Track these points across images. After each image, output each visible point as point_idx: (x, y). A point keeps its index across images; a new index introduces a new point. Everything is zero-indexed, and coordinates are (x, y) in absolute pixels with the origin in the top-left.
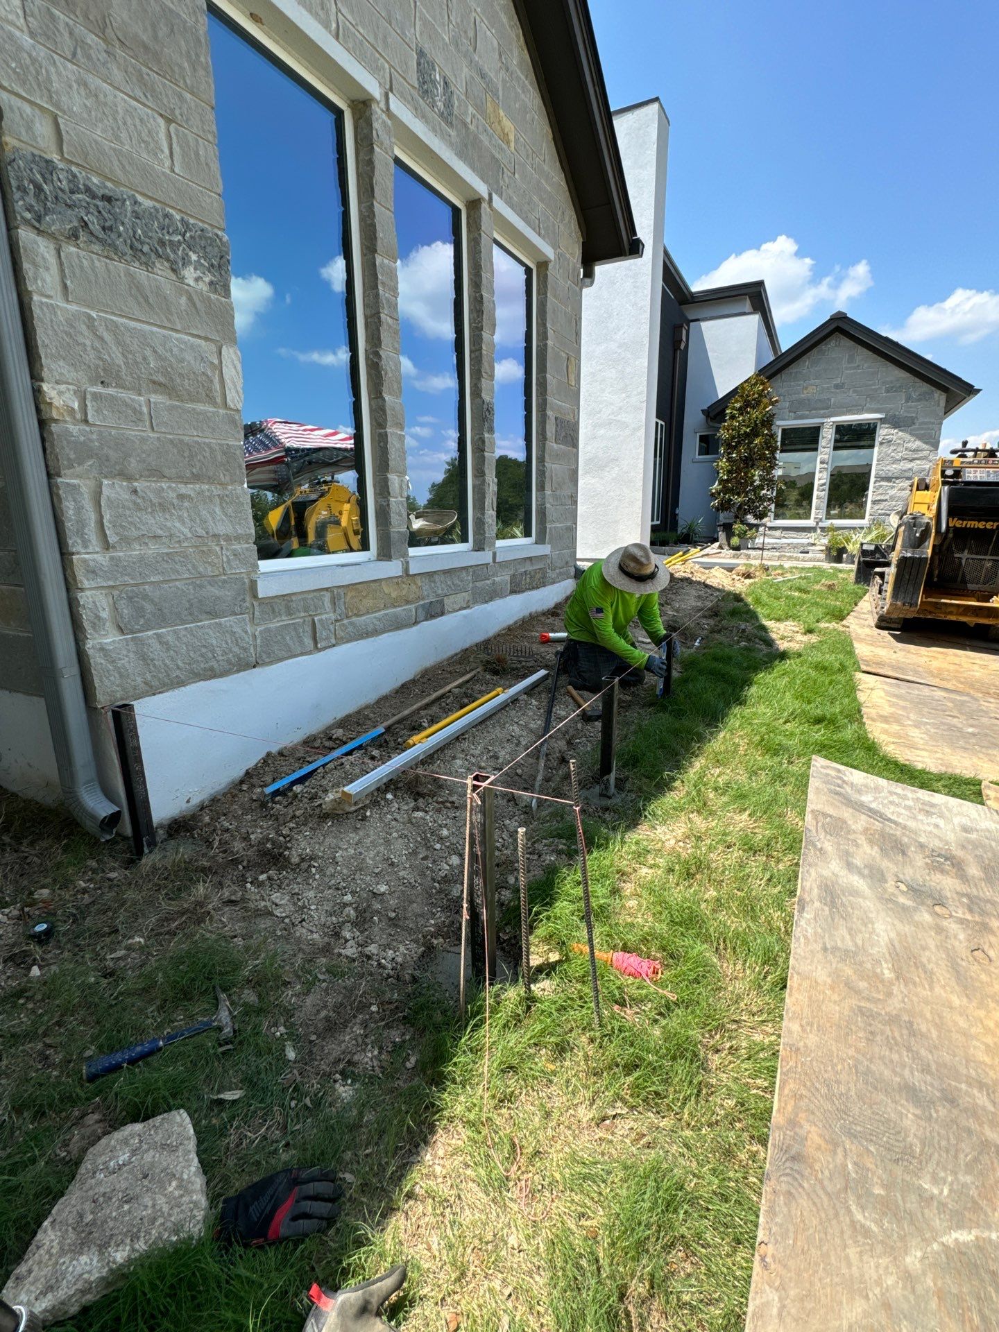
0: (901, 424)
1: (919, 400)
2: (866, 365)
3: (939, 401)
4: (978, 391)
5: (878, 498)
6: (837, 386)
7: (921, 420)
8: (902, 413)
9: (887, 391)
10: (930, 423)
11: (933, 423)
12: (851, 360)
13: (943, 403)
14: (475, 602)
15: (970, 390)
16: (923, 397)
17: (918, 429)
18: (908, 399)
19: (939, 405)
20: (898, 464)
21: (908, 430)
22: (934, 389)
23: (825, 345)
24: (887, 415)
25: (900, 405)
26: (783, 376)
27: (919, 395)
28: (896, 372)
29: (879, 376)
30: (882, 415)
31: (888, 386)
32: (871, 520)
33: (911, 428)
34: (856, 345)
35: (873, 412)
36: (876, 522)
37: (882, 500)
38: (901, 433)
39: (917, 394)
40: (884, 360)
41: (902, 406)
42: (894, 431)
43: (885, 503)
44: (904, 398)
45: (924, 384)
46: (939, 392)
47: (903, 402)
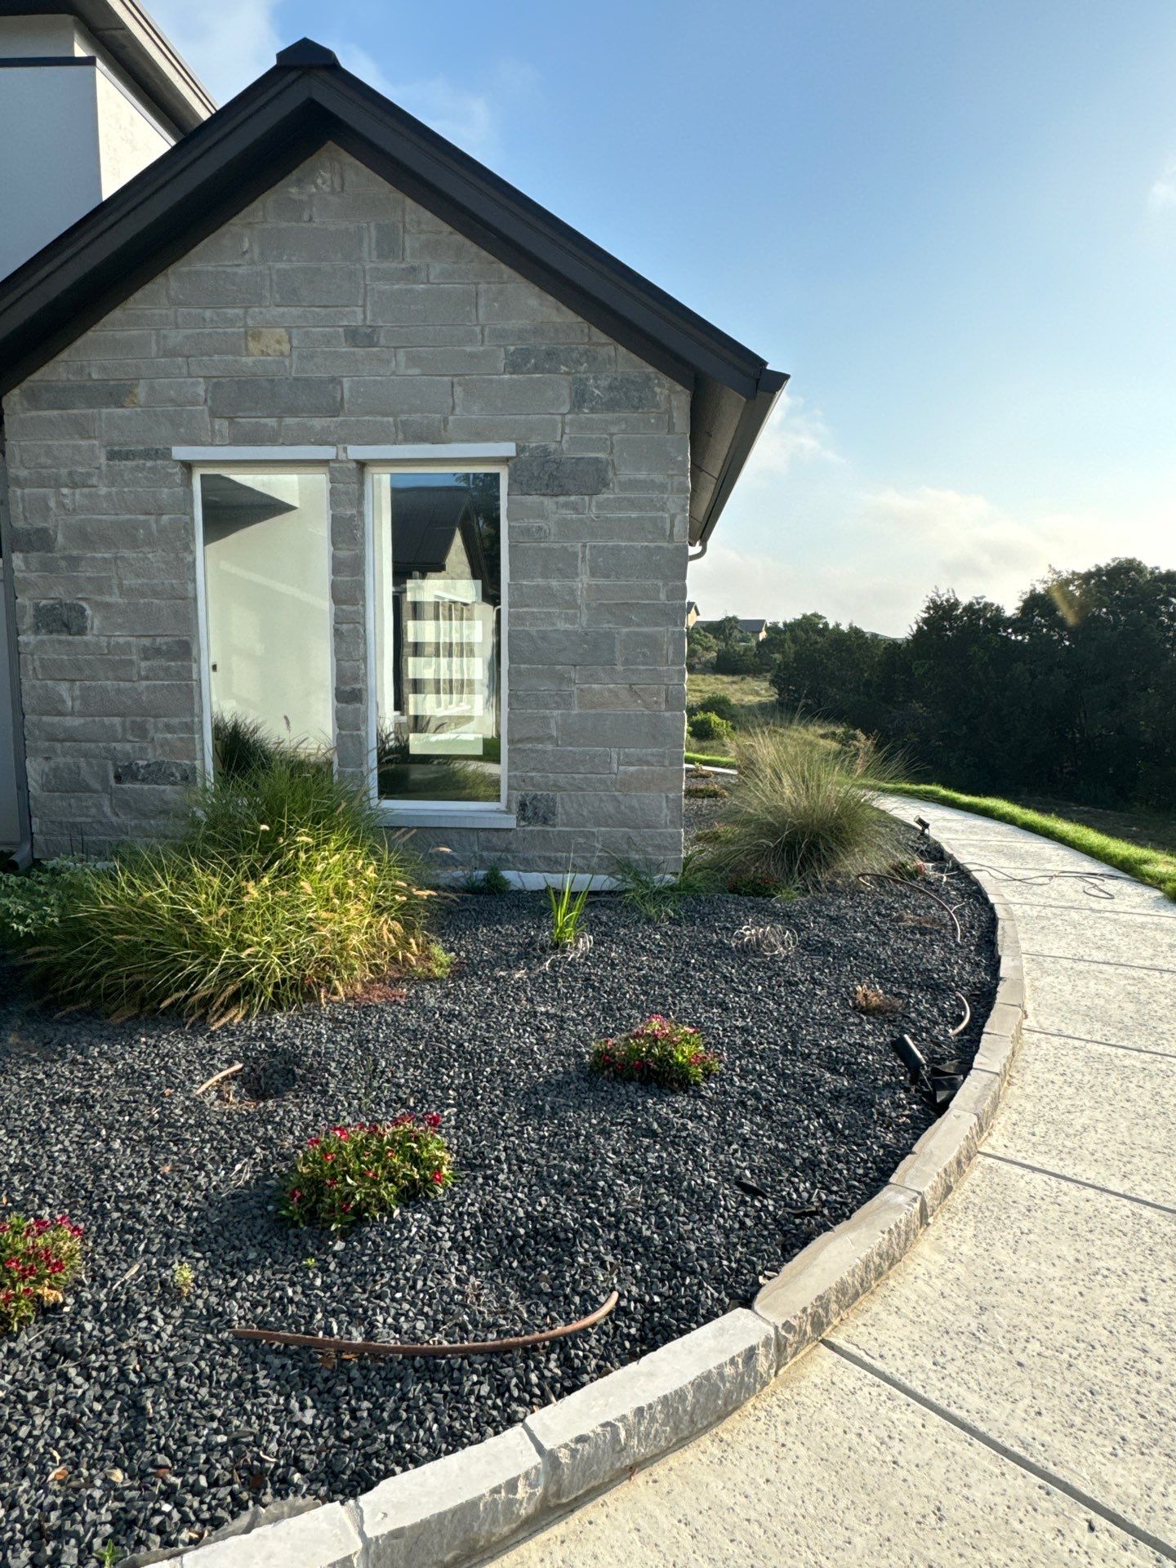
0: (569, 484)
1: (612, 406)
2: (436, 269)
3: (669, 412)
4: (784, 378)
5: (529, 733)
6: (354, 336)
7: (626, 474)
8: (568, 446)
9: (514, 367)
10: (651, 485)
11: (662, 488)
12: (389, 246)
13: (682, 423)
15: (760, 380)
16: (623, 397)
17: (619, 504)
18: (580, 399)
19: (671, 428)
20: (572, 620)
21: (592, 507)
22: (650, 369)
23: (299, 182)
24: (520, 450)
25: (559, 418)
26: (174, 284)
27: (611, 388)
28: (533, 302)
29: (481, 311)
30: (508, 449)
31: (512, 348)
32: (514, 807)
33: (601, 497)
34: (400, 195)
35: (478, 435)
36: (529, 813)
37: (539, 740)
38: (570, 515)
39: (604, 383)
40: (492, 258)
41: (563, 423)
42: (548, 502)
43: (550, 747)
44: (565, 393)
45: (622, 350)
46: (667, 381)
47: (565, 409)
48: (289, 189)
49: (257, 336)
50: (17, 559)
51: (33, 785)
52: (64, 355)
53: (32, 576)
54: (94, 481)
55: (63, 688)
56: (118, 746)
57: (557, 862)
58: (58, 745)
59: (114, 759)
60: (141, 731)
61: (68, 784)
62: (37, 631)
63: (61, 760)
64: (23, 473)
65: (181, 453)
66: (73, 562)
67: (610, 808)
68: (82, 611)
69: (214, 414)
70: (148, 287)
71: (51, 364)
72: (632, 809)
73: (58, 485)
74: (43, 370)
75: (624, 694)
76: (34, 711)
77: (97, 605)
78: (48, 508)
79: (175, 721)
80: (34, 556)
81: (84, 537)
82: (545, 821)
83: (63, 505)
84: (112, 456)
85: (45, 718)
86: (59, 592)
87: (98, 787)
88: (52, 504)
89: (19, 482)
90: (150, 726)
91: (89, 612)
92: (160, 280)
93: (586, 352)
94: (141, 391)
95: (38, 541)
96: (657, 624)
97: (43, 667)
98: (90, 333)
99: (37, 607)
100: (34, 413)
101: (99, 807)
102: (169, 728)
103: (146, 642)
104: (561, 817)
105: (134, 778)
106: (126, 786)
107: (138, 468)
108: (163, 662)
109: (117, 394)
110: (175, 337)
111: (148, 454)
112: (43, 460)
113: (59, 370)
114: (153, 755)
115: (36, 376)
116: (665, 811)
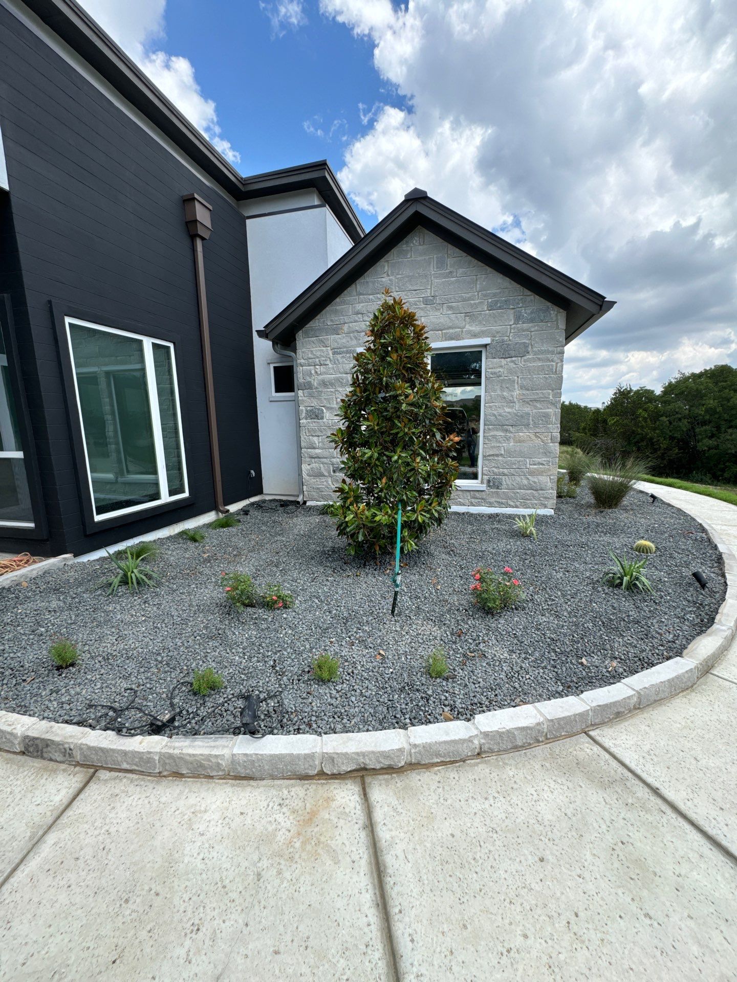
0: (513, 353)
1: (532, 321)
2: (461, 270)
3: (557, 320)
4: (613, 303)
5: (491, 453)
6: (426, 302)
7: (537, 348)
8: (512, 338)
9: (491, 308)
10: (548, 352)
11: (552, 353)
12: (441, 264)
13: (562, 325)
15: (601, 305)
16: (537, 317)
17: (534, 360)
18: (518, 319)
19: (557, 327)
20: (512, 407)
21: (520, 362)
22: (549, 304)
23: (407, 243)
24: (493, 340)
25: (509, 327)
27: (532, 313)
28: (499, 281)
29: (478, 286)
30: (487, 340)
31: (490, 300)
32: (485, 481)
33: (525, 358)
34: (446, 243)
35: (475, 336)
36: (491, 484)
37: (497, 455)
38: (512, 365)
39: (529, 311)
40: (483, 265)
41: (511, 329)
42: (503, 361)
43: (500, 458)
44: (512, 317)
45: (537, 297)
46: (556, 308)
47: (511, 323)
48: (403, 246)
50: (300, 393)
51: (304, 474)
52: (318, 317)
53: (305, 399)
54: (328, 362)
55: (315, 439)
56: (334, 460)
57: (502, 503)
58: (313, 460)
59: (333, 464)
61: (316, 474)
62: (306, 419)
63: (314, 465)
64: (302, 361)
66: (320, 393)
67: (525, 482)
68: (322, 410)
70: (349, 289)
71: (313, 321)
72: (535, 482)
73: (315, 365)
74: (311, 323)
75: (533, 437)
76: (305, 448)
77: (327, 408)
78: (311, 374)
80: (306, 392)
81: (324, 384)
82: (498, 488)
83: (316, 372)
84: (334, 353)
85: (309, 450)
86: (315, 403)
87: (326, 474)
88: (313, 372)
89: (301, 364)
91: (325, 411)
92: (353, 286)
93: (521, 299)
94: (346, 328)
95: (309, 386)
96: (548, 408)
97: (309, 432)
98: (327, 308)
99: (307, 411)
100: (307, 339)
101: (327, 482)
104: (504, 486)
105: (340, 471)
106: (337, 474)
107: (343, 357)
109: (336, 331)
110: (359, 307)
111: (347, 352)
112: (310, 355)
113: (314, 324)
115: (308, 326)
116: (549, 484)
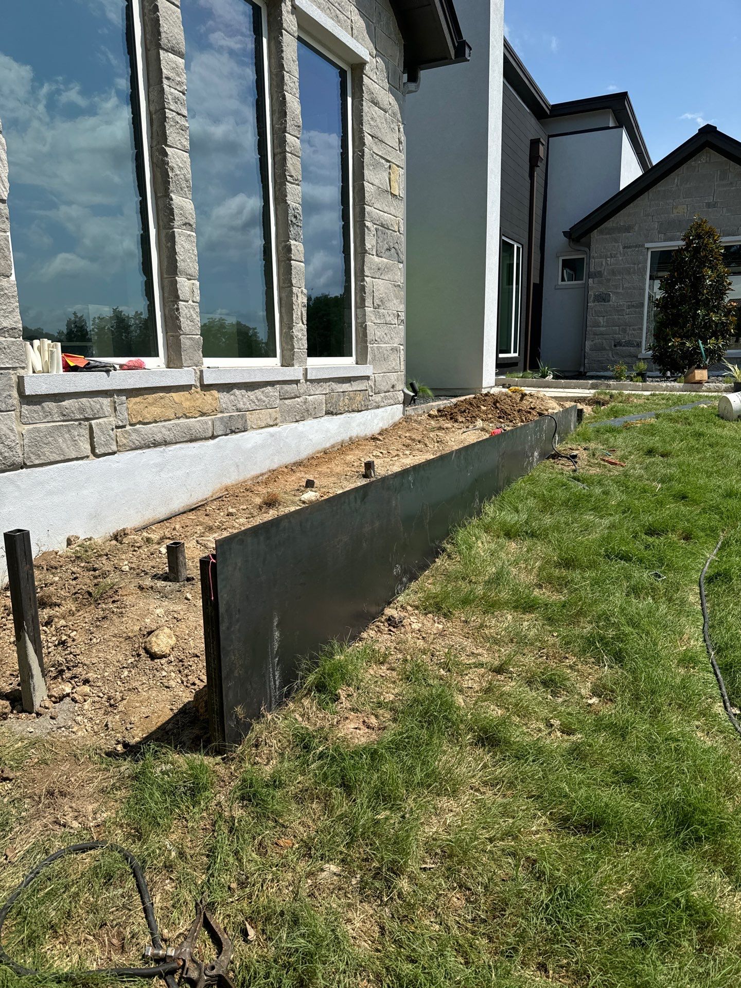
2: (739, 182)
6: (709, 205)
12: (724, 176)
14: (284, 421)
23: (695, 160)
26: (651, 195)
34: (729, 160)
48: (692, 162)
49: (676, 208)
50: (591, 281)
51: (587, 349)
52: (612, 219)
53: (594, 285)
54: (618, 255)
55: (601, 319)
56: (617, 336)
58: (597, 336)
59: (615, 340)
60: (624, 331)
61: (599, 348)
62: (594, 302)
63: (597, 341)
64: (595, 254)
65: (647, 245)
66: (608, 280)
68: (609, 295)
69: (659, 233)
70: (642, 196)
71: (608, 222)
73: (606, 257)
74: (606, 224)
76: (590, 326)
77: (614, 293)
78: (602, 264)
79: (636, 327)
80: (596, 280)
81: (613, 273)
83: (607, 264)
84: (624, 248)
85: (594, 328)
86: (602, 290)
87: (608, 348)
88: (604, 263)
89: (593, 257)
90: (628, 329)
91: (611, 295)
92: (646, 193)
94: (636, 228)
95: (599, 274)
97: (595, 313)
98: (622, 212)
99: (595, 295)
100: (601, 237)
101: (608, 355)
102: (634, 330)
103: (630, 303)
105: (621, 345)
106: (617, 348)
107: (633, 251)
108: (633, 309)
109: (628, 229)
110: (649, 210)
111: (636, 246)
112: (602, 250)
113: (610, 224)
114: (627, 339)
115: (602, 226)
